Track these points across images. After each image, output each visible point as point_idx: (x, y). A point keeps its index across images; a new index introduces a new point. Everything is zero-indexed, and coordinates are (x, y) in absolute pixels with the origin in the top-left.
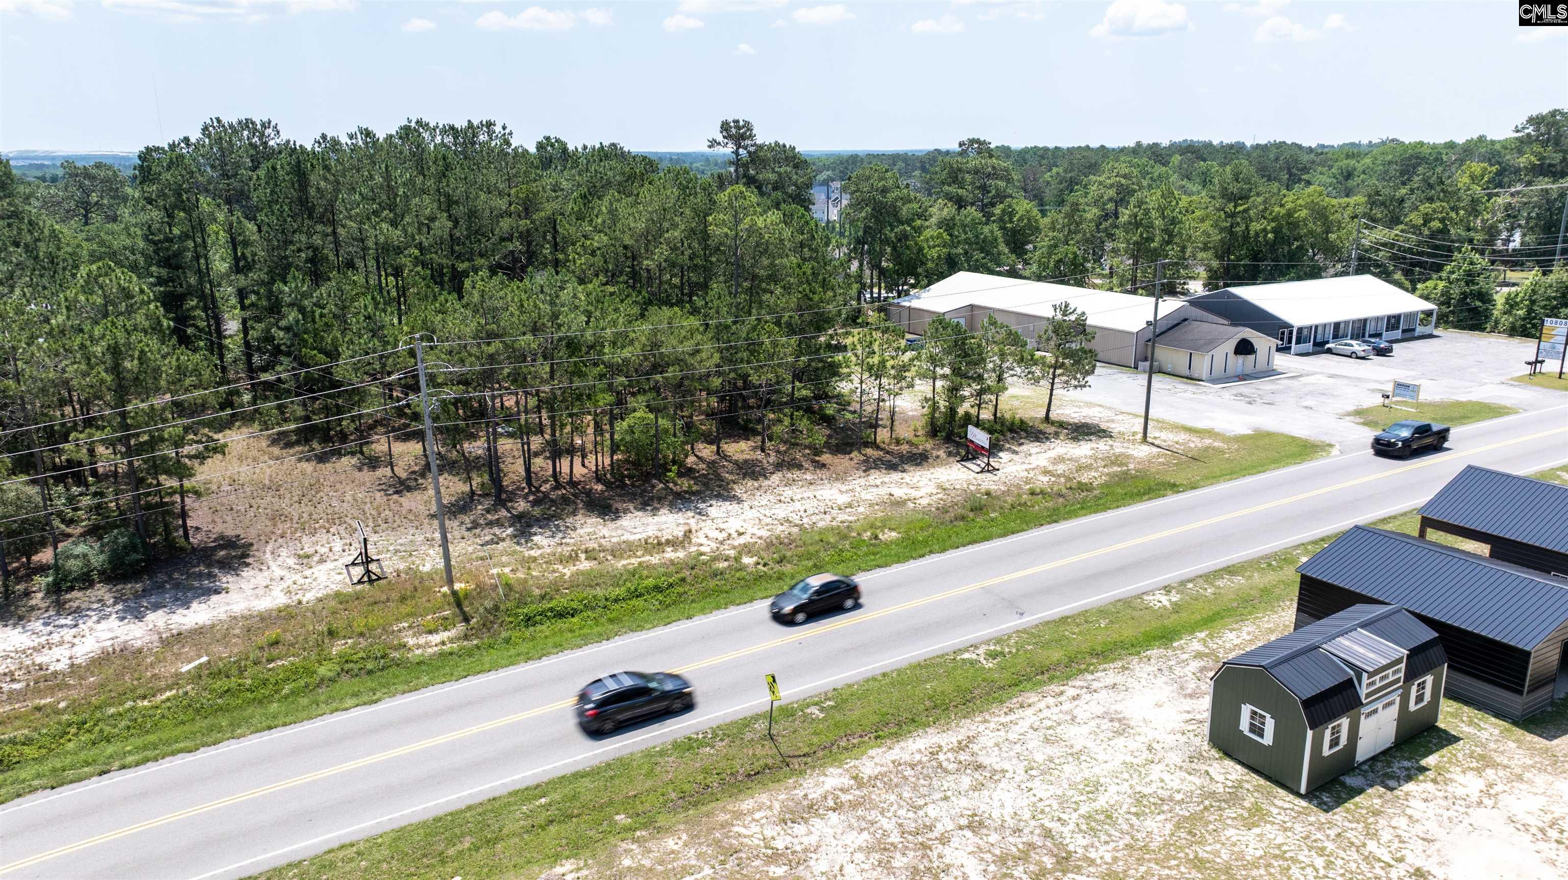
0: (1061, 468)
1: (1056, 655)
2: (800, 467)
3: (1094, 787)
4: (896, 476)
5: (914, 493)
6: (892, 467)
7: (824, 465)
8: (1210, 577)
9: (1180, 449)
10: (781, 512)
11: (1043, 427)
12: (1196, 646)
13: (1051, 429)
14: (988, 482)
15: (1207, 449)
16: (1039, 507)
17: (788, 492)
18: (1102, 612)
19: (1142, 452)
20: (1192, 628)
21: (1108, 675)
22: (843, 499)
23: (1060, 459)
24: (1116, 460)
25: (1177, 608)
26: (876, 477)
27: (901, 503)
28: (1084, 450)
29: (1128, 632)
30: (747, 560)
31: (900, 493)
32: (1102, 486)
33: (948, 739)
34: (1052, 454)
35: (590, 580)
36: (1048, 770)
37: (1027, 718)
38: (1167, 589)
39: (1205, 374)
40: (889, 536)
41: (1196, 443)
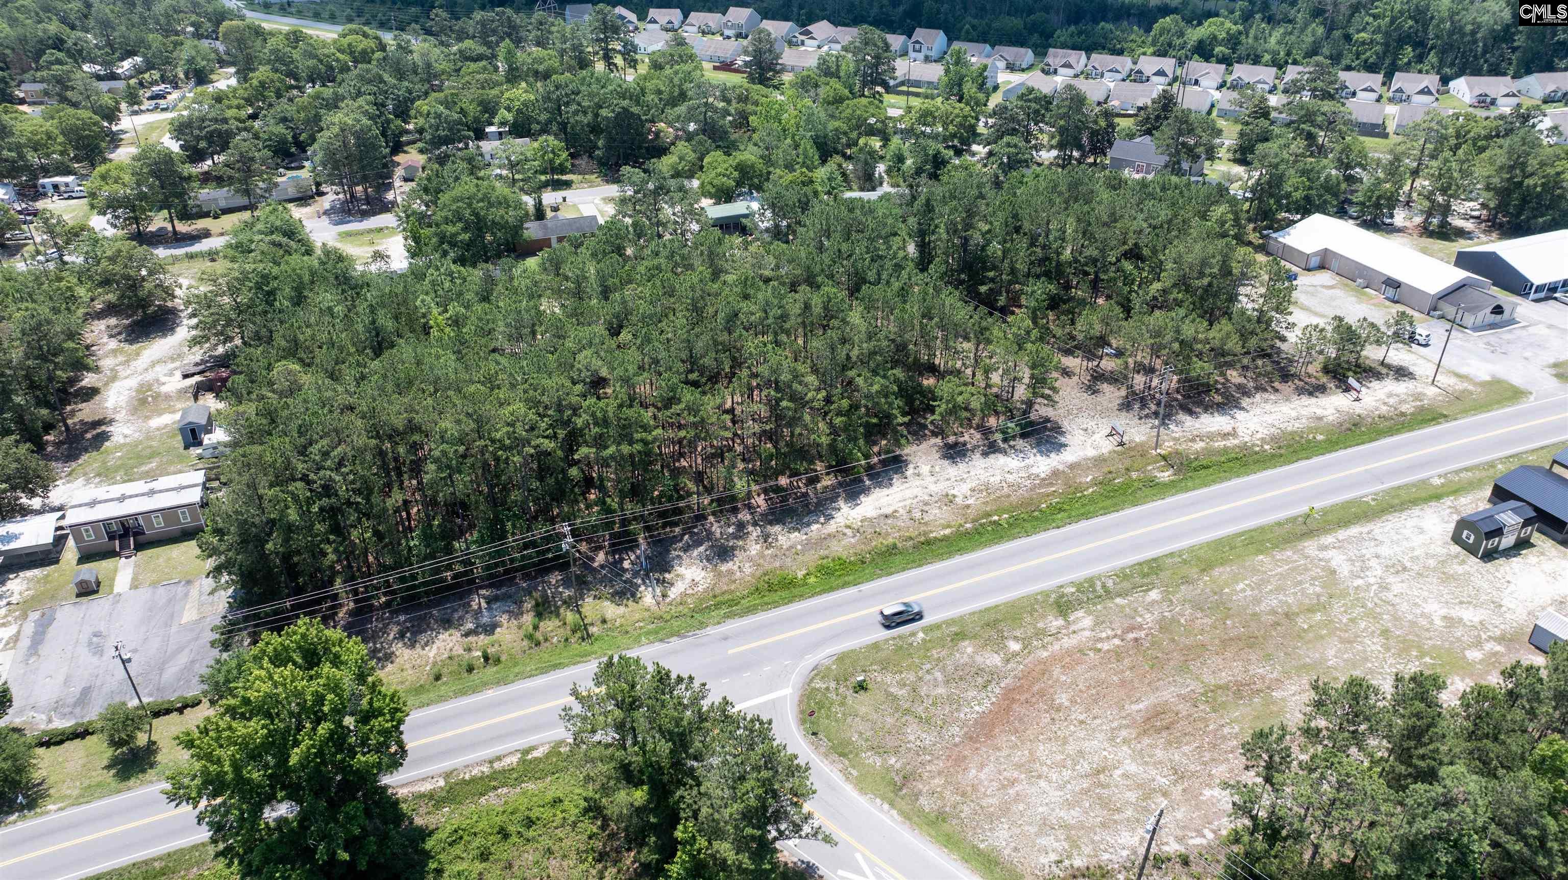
0: (1392, 401)
1: (1396, 501)
2: (1265, 390)
3: (1413, 549)
4: (1313, 400)
5: (1325, 413)
6: (1311, 394)
7: (1277, 390)
8: (1457, 472)
9: (1450, 390)
10: (1269, 419)
11: (1380, 368)
12: (1449, 503)
13: (1384, 371)
14: (1358, 408)
15: (1464, 391)
16: (1384, 425)
17: (1268, 407)
18: (1414, 485)
19: (1431, 391)
20: (1448, 495)
21: (1416, 511)
22: (1294, 414)
23: (1390, 395)
24: (1418, 397)
25: (1443, 485)
26: (1305, 400)
27: (1320, 419)
28: (1402, 388)
29: (1424, 495)
30: (1267, 447)
31: (1319, 412)
32: (1412, 414)
33: (1365, 530)
34: (1386, 390)
35: (1209, 452)
36: (1397, 543)
37: (1389, 525)
38: (1440, 476)
39: (1470, 325)
40: (1320, 437)
41: (1461, 386)
